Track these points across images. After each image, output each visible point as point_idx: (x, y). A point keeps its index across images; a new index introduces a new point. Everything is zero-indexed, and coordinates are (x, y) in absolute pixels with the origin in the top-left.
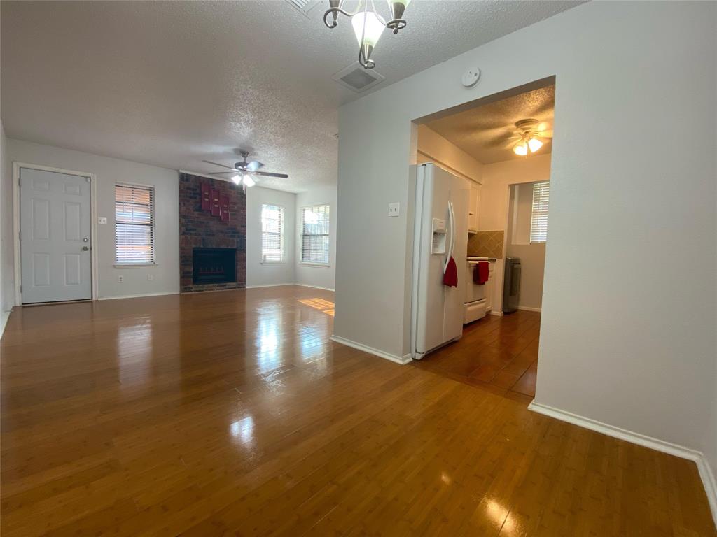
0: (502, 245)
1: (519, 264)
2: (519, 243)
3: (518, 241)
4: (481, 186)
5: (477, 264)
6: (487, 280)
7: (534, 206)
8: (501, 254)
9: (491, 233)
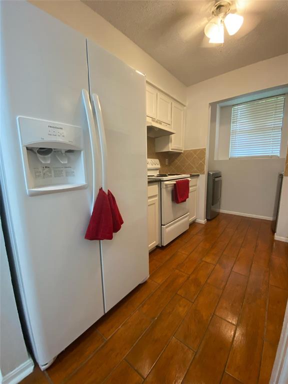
0: (204, 162)
1: (221, 176)
2: (220, 159)
3: (219, 157)
4: (185, 108)
5: (175, 184)
6: (188, 197)
7: (233, 127)
8: (204, 169)
9: (195, 151)
